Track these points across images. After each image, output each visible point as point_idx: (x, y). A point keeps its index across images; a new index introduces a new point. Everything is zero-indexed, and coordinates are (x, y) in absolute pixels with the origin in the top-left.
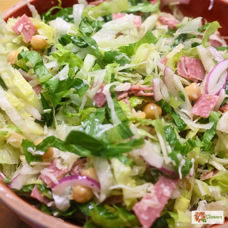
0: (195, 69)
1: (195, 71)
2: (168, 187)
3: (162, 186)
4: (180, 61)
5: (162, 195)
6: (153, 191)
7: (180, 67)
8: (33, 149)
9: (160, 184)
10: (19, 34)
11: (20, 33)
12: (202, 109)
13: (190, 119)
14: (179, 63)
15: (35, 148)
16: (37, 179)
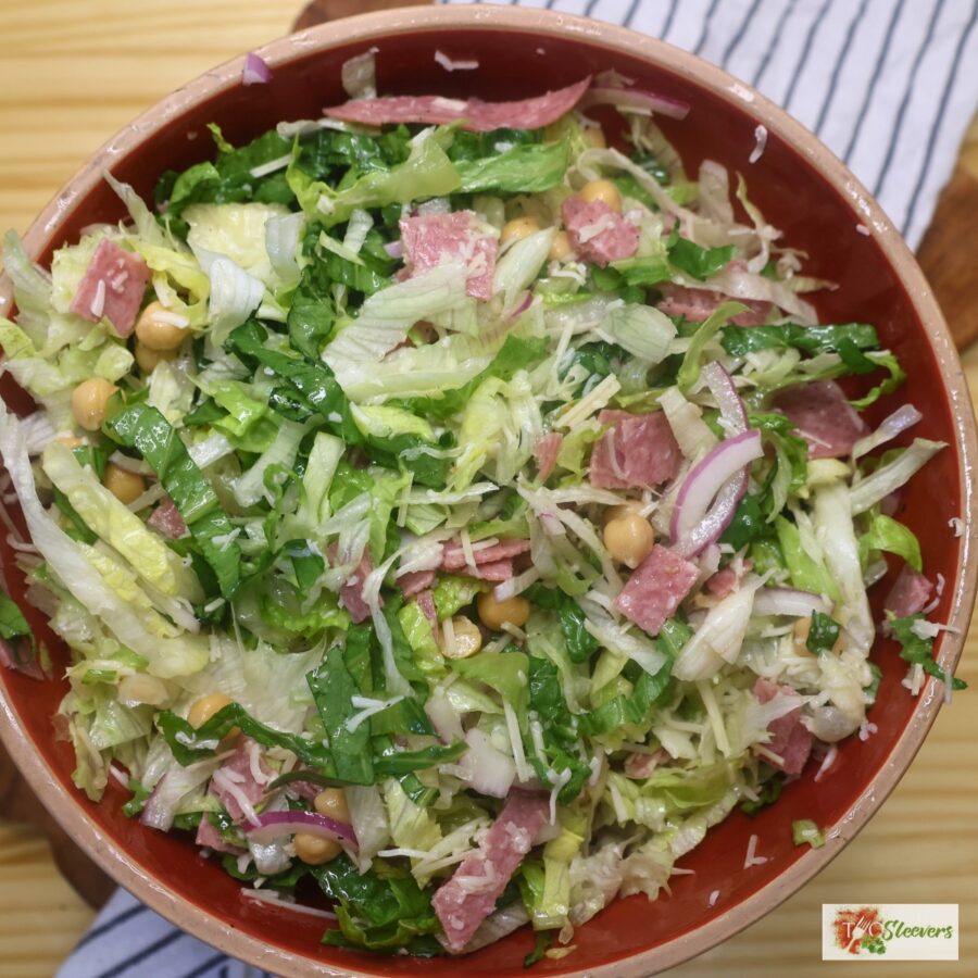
0: (651, 456)
1: (649, 461)
2: (524, 830)
3: (510, 827)
4: (603, 442)
5: (508, 851)
6: (485, 846)
7: (602, 462)
8: (191, 738)
9: (506, 822)
10: (95, 320)
11: (99, 319)
12: (645, 602)
13: (613, 618)
14: (597, 448)
15: (194, 735)
16: (205, 794)
